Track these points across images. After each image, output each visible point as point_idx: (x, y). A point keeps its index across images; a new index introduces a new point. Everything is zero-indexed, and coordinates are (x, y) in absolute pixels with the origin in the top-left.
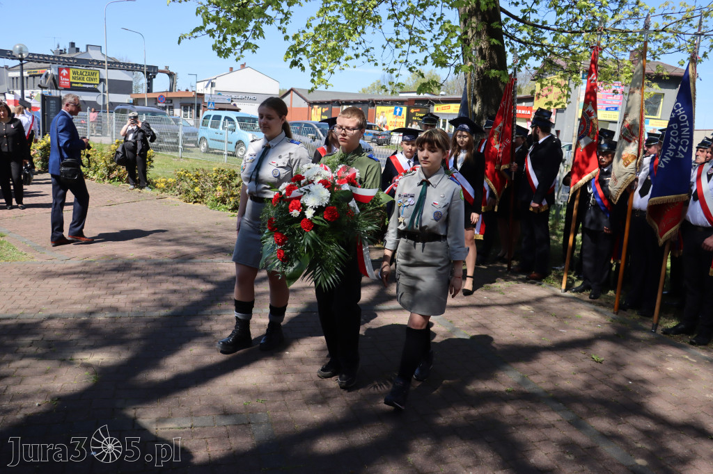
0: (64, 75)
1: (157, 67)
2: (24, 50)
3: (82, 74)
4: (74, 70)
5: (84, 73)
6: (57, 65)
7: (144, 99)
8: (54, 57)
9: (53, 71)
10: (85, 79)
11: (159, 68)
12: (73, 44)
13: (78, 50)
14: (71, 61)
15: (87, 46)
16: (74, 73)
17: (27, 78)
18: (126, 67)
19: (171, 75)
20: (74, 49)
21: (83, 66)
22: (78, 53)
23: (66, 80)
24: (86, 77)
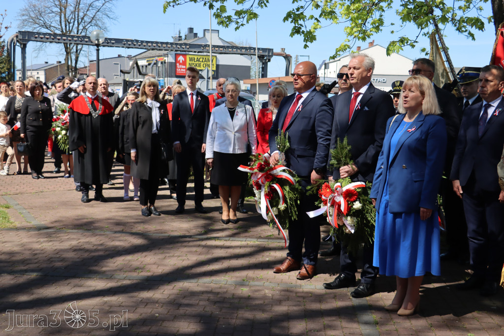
0: (181, 62)
1: (272, 50)
2: (100, 36)
3: (198, 60)
4: (191, 56)
5: (201, 60)
6: (174, 53)
7: (256, 84)
8: (172, 44)
9: (170, 59)
10: (202, 66)
11: (274, 51)
12: (191, 30)
13: (196, 35)
14: (184, 47)
15: (205, 30)
16: (191, 59)
17: (146, 66)
18: (239, 51)
19: (287, 58)
20: (193, 34)
21: (195, 52)
22: (196, 39)
23: (184, 67)
24: (202, 63)
